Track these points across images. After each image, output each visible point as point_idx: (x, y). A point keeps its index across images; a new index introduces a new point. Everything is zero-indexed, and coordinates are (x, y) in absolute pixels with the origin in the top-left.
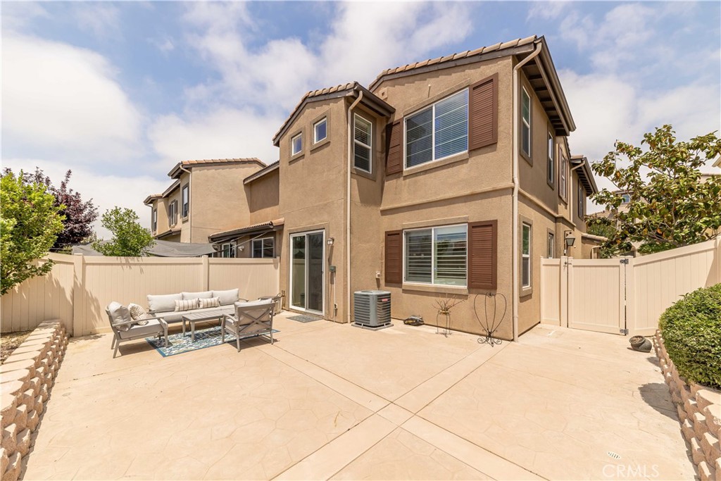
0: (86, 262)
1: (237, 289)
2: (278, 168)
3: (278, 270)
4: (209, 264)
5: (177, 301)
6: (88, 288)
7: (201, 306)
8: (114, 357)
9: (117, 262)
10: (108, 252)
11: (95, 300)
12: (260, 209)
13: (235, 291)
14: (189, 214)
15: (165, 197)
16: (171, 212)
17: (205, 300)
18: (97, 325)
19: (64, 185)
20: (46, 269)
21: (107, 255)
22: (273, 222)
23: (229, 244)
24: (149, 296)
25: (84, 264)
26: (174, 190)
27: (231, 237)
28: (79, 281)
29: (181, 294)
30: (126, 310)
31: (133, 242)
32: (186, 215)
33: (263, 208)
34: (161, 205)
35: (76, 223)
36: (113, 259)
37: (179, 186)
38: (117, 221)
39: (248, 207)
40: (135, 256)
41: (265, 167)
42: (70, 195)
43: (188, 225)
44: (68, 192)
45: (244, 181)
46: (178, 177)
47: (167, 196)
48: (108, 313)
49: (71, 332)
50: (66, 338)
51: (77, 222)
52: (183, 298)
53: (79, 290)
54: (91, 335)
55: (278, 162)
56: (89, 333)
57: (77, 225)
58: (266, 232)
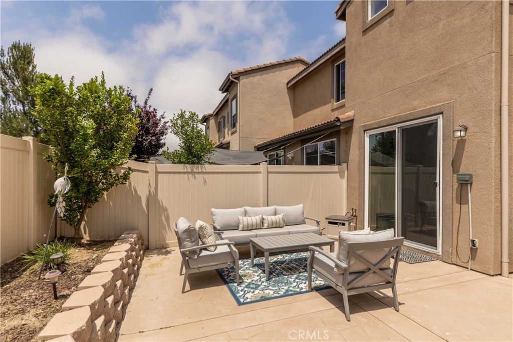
0: (159, 171)
1: (302, 205)
2: (344, 48)
3: (344, 181)
4: (268, 173)
5: (241, 218)
6: (160, 197)
7: (266, 225)
8: (183, 292)
9: (183, 171)
10: (176, 161)
11: (165, 210)
12: (306, 111)
13: (300, 207)
14: (238, 125)
15: (215, 115)
16: (220, 128)
17: (269, 218)
18: (167, 237)
19: (146, 103)
20: (126, 177)
21: (175, 163)
22: (340, 117)
23: (275, 153)
24: (213, 210)
25: (157, 173)
26: (224, 105)
27: (280, 144)
28: (153, 189)
29: (243, 209)
30: (195, 230)
31: (197, 148)
32: (234, 126)
33: (309, 110)
34: (212, 122)
35: (153, 136)
36: (180, 168)
37: (228, 100)
38: (183, 127)
39: (291, 112)
40: (198, 163)
41: (308, 65)
42: (150, 111)
43: (236, 135)
44: (148, 109)
45: (287, 84)
46: (226, 91)
47: (217, 114)
48: (177, 233)
49: (147, 243)
50: (142, 252)
51: (155, 134)
52: (246, 213)
53: (153, 198)
54: (162, 249)
55: (344, 40)
56: (161, 247)
57: (154, 138)
58: (328, 132)
